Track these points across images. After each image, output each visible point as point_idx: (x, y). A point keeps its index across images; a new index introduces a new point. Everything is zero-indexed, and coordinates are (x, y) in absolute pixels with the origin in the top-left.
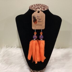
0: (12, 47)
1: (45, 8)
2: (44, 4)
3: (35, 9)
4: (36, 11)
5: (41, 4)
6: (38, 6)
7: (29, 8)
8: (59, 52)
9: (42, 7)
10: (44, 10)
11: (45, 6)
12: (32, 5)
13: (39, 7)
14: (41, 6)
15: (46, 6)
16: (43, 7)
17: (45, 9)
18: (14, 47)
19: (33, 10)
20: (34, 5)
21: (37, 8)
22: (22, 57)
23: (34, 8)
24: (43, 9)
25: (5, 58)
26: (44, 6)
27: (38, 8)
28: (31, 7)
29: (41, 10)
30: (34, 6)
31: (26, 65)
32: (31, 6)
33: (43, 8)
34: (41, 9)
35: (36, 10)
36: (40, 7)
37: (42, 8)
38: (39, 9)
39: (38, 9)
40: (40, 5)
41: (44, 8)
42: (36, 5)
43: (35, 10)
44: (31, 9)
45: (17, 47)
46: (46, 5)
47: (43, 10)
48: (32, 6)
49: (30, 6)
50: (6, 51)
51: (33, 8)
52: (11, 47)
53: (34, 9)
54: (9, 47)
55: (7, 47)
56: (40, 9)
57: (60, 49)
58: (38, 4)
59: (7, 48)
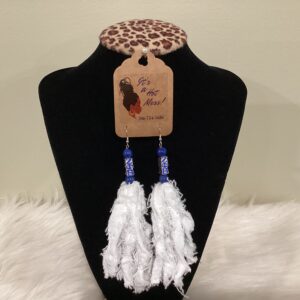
0: (42, 202)
1: (173, 42)
2: (165, 19)
3: (127, 46)
4: (130, 56)
5: (154, 18)
6: (138, 33)
7: (101, 39)
9: (157, 36)
10: (169, 51)
11: (173, 32)
13: (146, 35)
14: (153, 32)
15: (177, 31)
16: (164, 34)
17: (171, 44)
18: (52, 202)
19: (117, 49)
20: (123, 26)
21: (135, 39)
24: (161, 47)
26: (165, 30)
27: (141, 42)
28: (106, 35)
29: (153, 51)
30: (121, 32)
32: (110, 33)
33: (164, 41)
34: (155, 47)
35: (132, 50)
36: (150, 36)
37: (158, 40)
38: (146, 45)
39: (140, 46)
40: (150, 26)
41: (166, 38)
42: (132, 23)
43: (126, 51)
44: (109, 46)
46: (177, 24)
47: (163, 51)
48: (113, 31)
49: (103, 33)
50: (17, 221)
51: (117, 41)
52: (38, 201)
53: (122, 46)
55: (21, 203)
56: (152, 46)
58: (139, 22)
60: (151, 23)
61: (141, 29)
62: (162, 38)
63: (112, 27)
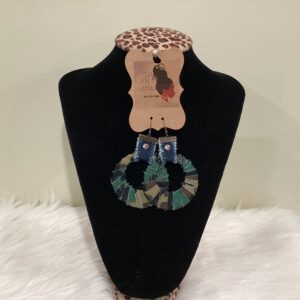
2: (173, 28)
3: (139, 47)
5: (164, 27)
6: (150, 38)
7: (117, 42)
8: (233, 224)
9: (167, 41)
11: (180, 38)
12: (128, 30)
13: (157, 39)
14: (163, 37)
15: (184, 37)
16: (173, 39)
18: (48, 204)
20: (136, 32)
21: (146, 42)
22: (83, 245)
23: (134, 43)
25: (12, 248)
26: (173, 36)
27: (151, 44)
28: (121, 38)
30: (134, 37)
31: (101, 278)
32: (124, 37)
33: (172, 45)
36: (160, 40)
37: (166, 43)
38: (156, 47)
39: (151, 48)
40: (160, 33)
41: (174, 42)
42: (144, 30)
45: (63, 204)
46: (184, 32)
48: (127, 35)
49: (119, 37)
50: (15, 220)
51: (131, 43)
52: (35, 202)
53: (134, 48)
54: (26, 202)
55: (19, 203)
56: (161, 48)
57: (238, 210)
58: (151, 29)
59: (18, 206)
60: (161, 30)
61: (152, 35)
62: (170, 42)
63: (127, 33)
